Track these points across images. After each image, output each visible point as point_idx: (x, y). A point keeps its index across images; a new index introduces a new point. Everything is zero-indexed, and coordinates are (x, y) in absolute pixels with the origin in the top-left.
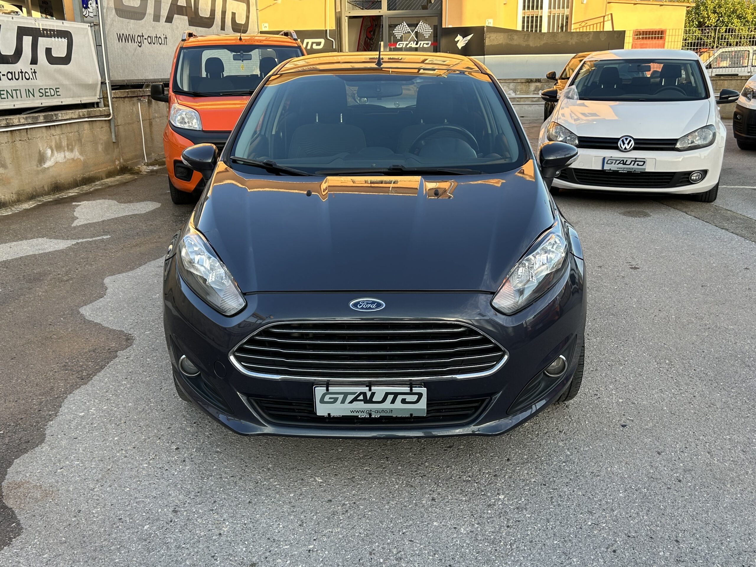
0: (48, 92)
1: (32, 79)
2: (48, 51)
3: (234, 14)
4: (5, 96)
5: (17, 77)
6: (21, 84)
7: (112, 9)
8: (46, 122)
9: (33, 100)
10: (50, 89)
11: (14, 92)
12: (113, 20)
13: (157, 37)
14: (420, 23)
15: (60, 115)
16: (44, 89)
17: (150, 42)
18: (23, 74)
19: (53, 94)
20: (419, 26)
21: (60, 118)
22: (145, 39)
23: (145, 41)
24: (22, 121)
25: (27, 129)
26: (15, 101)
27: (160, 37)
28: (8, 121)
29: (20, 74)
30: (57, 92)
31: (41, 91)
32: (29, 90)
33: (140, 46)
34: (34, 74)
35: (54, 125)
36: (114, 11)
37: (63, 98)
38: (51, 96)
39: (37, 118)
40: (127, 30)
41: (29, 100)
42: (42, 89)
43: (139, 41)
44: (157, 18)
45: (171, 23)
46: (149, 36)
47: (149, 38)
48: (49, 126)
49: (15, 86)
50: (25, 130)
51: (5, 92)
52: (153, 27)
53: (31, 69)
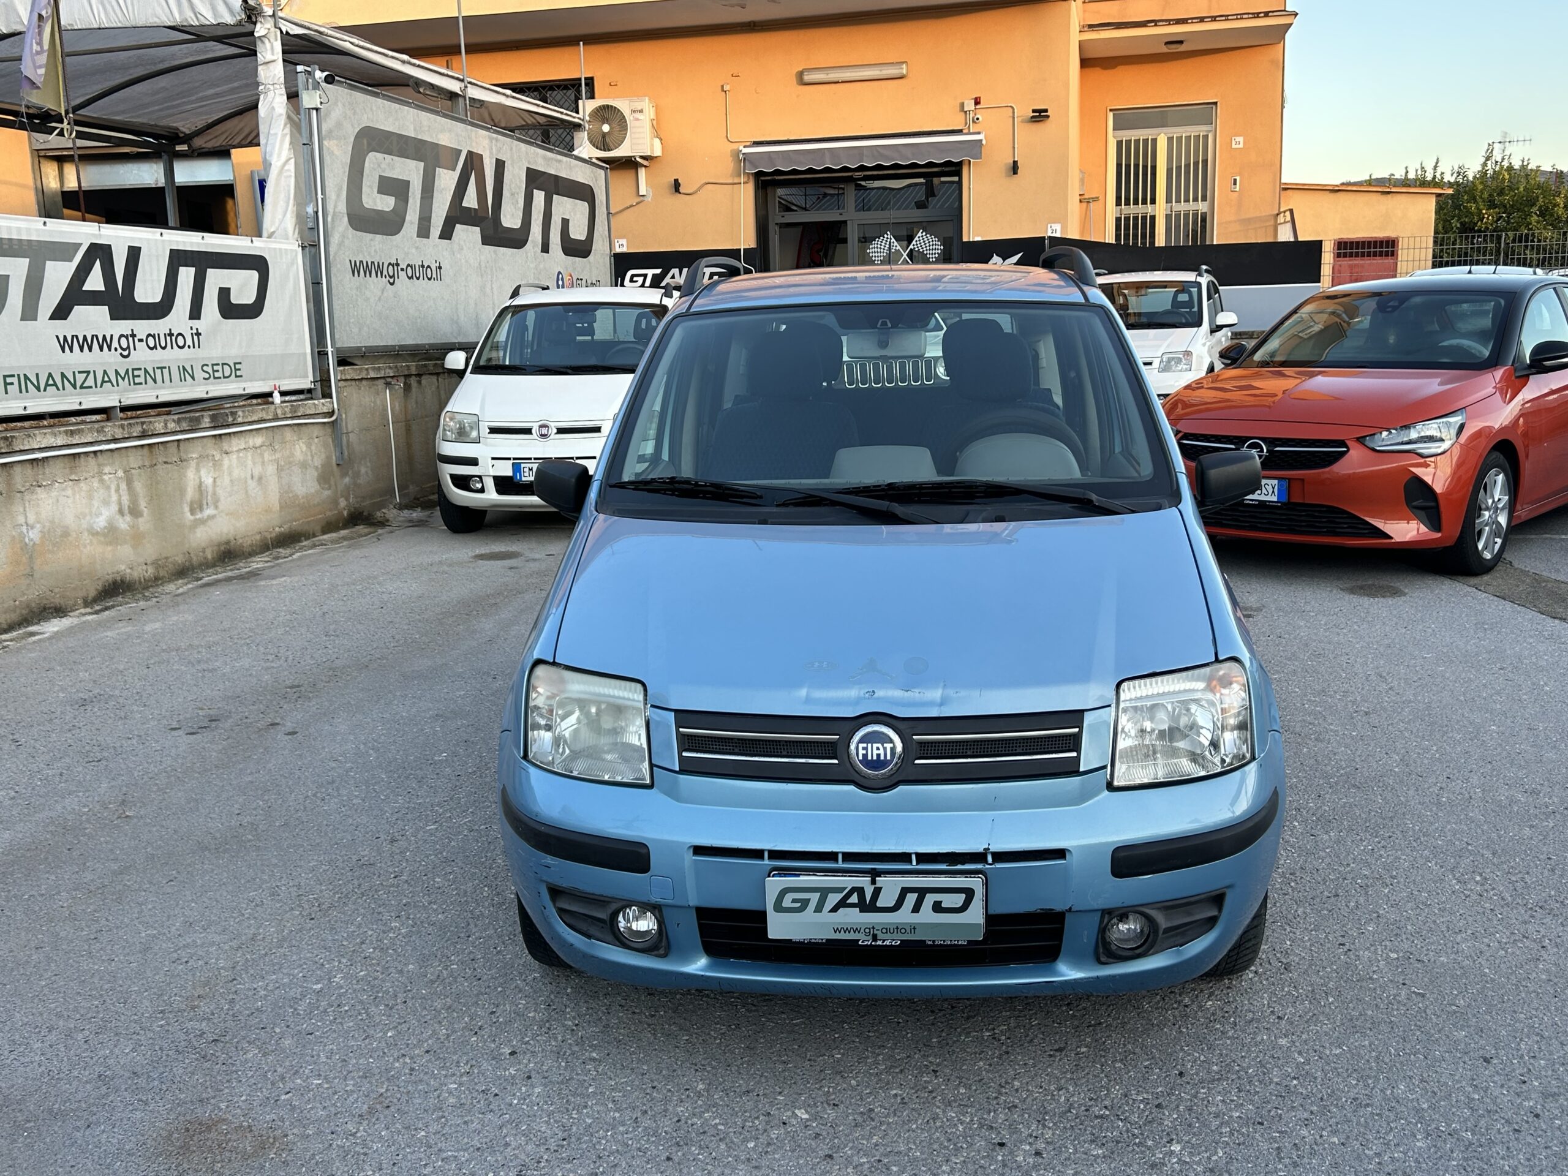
0: (218, 371)
1: (189, 347)
2: (224, 294)
3: (565, 223)
4: (141, 380)
5: (163, 345)
6: (171, 356)
7: (343, 217)
8: (214, 428)
9: (192, 385)
10: (223, 364)
11: (158, 372)
12: (343, 236)
13: (423, 266)
14: (920, 234)
15: (240, 413)
16: (210, 366)
17: (410, 275)
18: (174, 338)
19: (227, 374)
20: (917, 238)
21: (240, 420)
22: (402, 270)
23: (402, 274)
24: (172, 426)
25: (178, 441)
26: (159, 388)
27: (429, 267)
28: (144, 426)
29: (169, 338)
30: (236, 370)
31: (205, 368)
32: (184, 368)
33: (392, 284)
34: (196, 338)
35: (229, 434)
36: (346, 219)
37: (245, 381)
38: (224, 377)
39: (198, 420)
40: (369, 254)
41: (185, 386)
42: (207, 365)
43: (391, 274)
44: (424, 232)
45: (450, 239)
46: (408, 265)
47: (409, 268)
48: (220, 435)
49: (161, 361)
50: (176, 444)
51: (142, 373)
52: (417, 248)
53: (191, 328)
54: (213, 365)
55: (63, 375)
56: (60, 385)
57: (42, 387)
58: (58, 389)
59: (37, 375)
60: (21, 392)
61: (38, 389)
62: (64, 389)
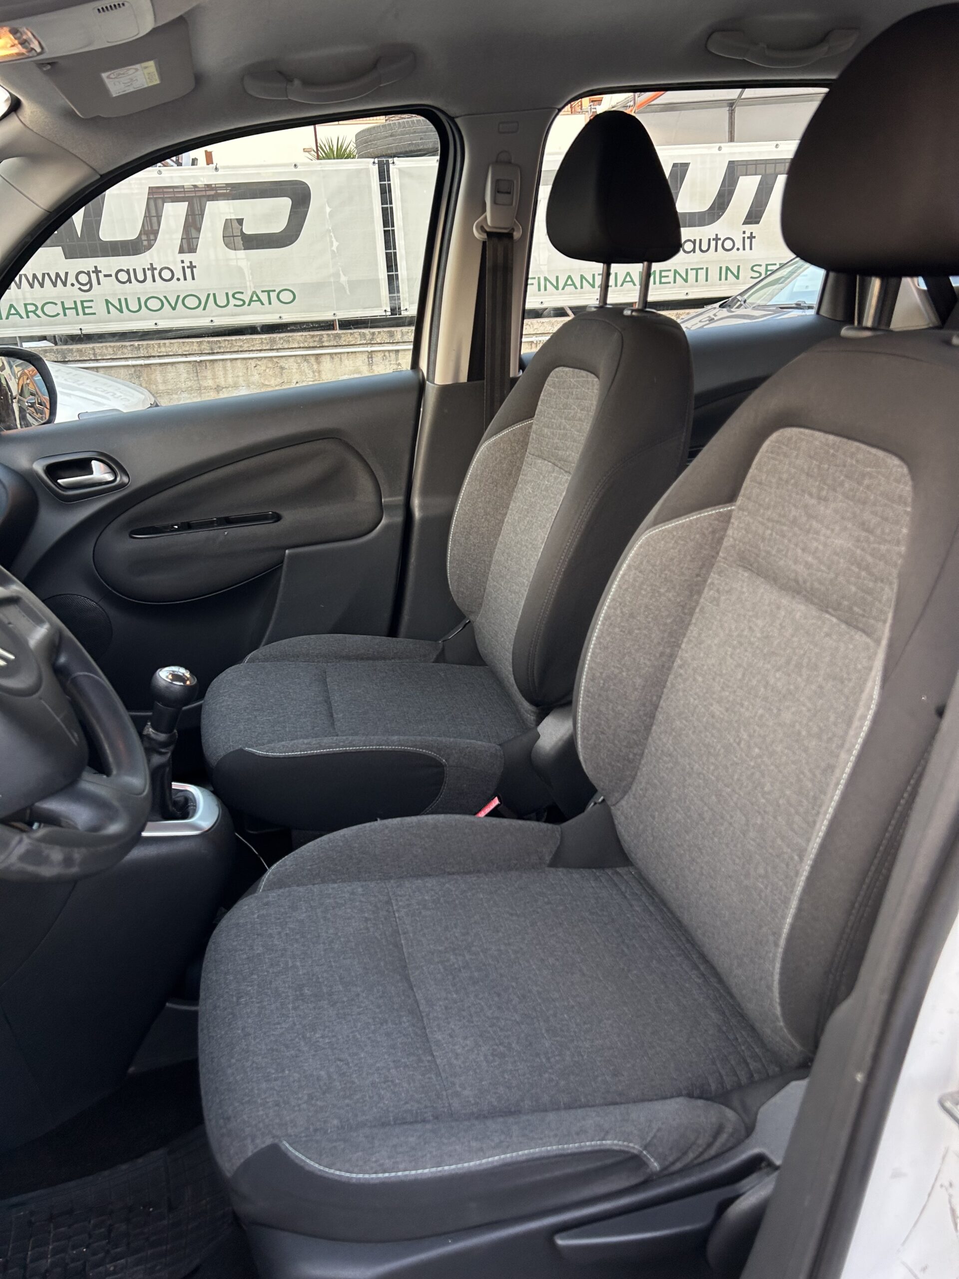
1: (738, 249)
4: (671, 279)
5: (704, 248)
11: (692, 274)
16: (764, 267)
18: (720, 243)
26: (692, 286)
29: (713, 243)
31: (755, 268)
32: (727, 269)
34: (747, 241)
42: (760, 265)
49: (697, 263)
51: (671, 274)
53: (744, 232)
54: (767, 265)
55: (582, 277)
56: (578, 285)
57: (561, 286)
58: (576, 288)
59: (557, 277)
60: (539, 290)
61: (557, 288)
62: (582, 287)
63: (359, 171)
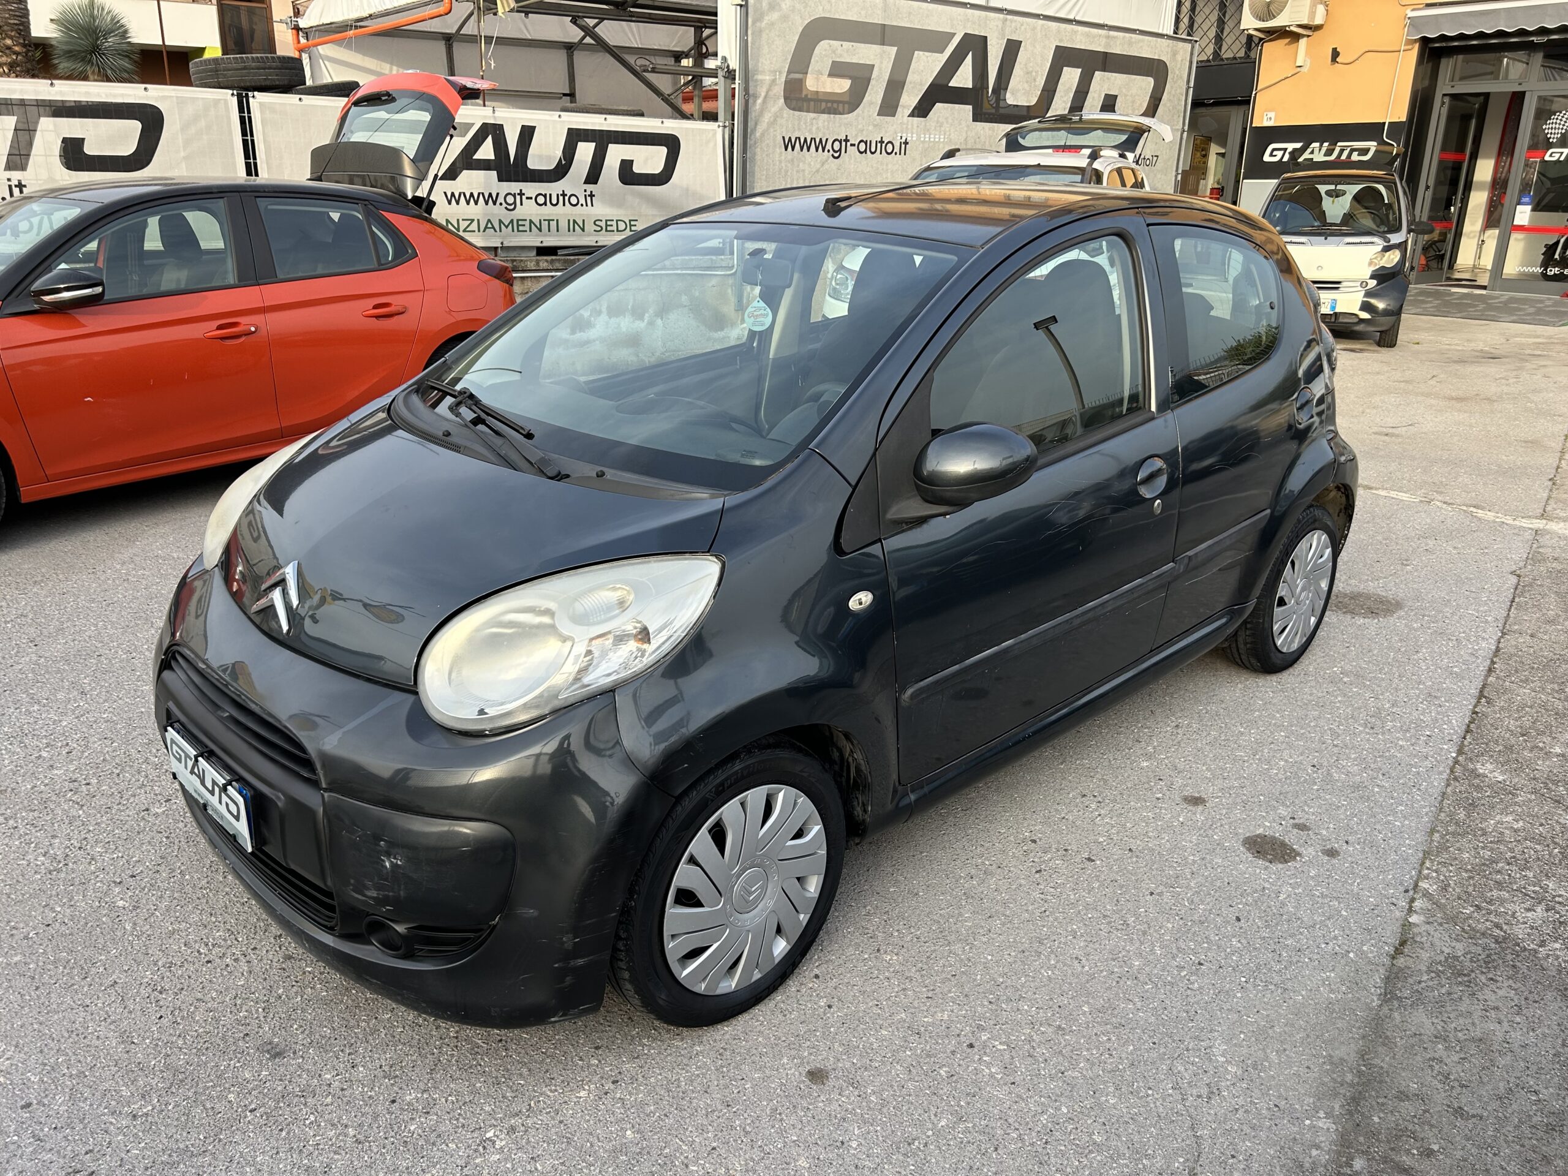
0: (612, 225)
1: (582, 205)
2: (627, 164)
3: (1110, 96)
4: (526, 228)
5: (554, 202)
6: (562, 212)
7: (778, 98)
9: (580, 235)
10: (617, 221)
11: (545, 224)
12: (776, 117)
13: (882, 142)
16: (604, 222)
17: (863, 150)
18: (567, 198)
19: (622, 228)
22: (852, 145)
23: (852, 149)
26: (545, 235)
27: (890, 142)
29: (561, 198)
30: (631, 226)
31: (597, 223)
32: (574, 221)
33: (837, 158)
34: (589, 199)
36: (782, 100)
38: (618, 231)
40: (810, 131)
41: (573, 235)
43: (837, 149)
44: (889, 107)
45: (925, 117)
46: (862, 141)
47: (862, 144)
49: (548, 215)
51: (527, 223)
52: (875, 126)
53: (585, 191)
55: (448, 221)
63: (216, 102)
